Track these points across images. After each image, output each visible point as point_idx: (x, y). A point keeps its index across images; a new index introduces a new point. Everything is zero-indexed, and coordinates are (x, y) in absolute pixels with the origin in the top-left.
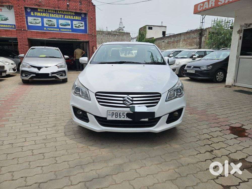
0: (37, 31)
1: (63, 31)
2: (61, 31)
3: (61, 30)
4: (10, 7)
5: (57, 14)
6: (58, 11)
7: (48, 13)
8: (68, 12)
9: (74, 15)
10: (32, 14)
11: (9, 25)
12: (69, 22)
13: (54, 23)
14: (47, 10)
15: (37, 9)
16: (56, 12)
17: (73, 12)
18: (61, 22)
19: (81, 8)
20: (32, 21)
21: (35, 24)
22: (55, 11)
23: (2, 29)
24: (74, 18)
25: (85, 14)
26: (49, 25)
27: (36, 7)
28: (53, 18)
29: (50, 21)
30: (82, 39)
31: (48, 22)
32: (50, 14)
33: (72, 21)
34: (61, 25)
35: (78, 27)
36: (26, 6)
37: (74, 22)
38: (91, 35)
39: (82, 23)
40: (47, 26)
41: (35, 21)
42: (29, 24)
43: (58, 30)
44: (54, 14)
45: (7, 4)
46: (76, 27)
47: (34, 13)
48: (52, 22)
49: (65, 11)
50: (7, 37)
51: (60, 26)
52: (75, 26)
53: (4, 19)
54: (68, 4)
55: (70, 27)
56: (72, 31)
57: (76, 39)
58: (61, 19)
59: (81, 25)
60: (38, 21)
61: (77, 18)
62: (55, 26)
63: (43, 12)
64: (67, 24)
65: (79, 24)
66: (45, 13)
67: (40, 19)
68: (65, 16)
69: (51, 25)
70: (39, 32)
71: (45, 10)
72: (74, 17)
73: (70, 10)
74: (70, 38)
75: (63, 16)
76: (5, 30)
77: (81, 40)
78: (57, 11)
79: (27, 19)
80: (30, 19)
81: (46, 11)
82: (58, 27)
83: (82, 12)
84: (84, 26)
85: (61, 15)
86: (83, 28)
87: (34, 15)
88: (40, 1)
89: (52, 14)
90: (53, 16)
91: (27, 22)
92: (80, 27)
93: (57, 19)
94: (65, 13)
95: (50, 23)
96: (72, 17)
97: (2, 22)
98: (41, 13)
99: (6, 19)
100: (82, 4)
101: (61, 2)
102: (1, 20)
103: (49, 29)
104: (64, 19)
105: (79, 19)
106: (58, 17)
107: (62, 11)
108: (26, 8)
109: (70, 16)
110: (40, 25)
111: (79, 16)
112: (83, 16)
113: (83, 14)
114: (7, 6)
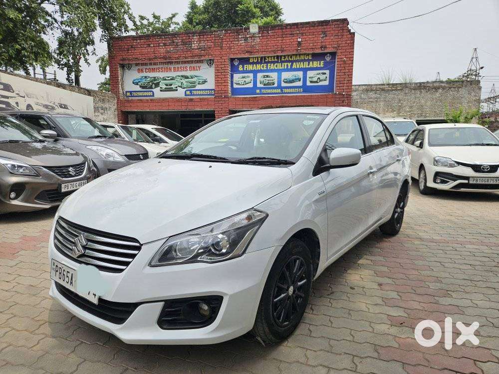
0: (244, 96)
1: (287, 93)
2: (284, 93)
3: (286, 90)
4: (210, 62)
5: (279, 63)
6: (283, 57)
7: (265, 62)
8: (300, 55)
9: (311, 60)
10: (241, 68)
11: (207, 90)
12: (300, 74)
13: (273, 80)
14: (265, 57)
15: (248, 59)
16: (279, 59)
17: (308, 55)
18: (286, 75)
19: (322, 44)
20: (240, 79)
21: (243, 85)
22: (278, 57)
23: (198, 97)
24: (311, 65)
25: (333, 54)
26: (265, 85)
27: (247, 56)
28: (272, 71)
29: (268, 76)
30: (320, 105)
31: (264, 79)
32: (269, 64)
33: (305, 70)
34: (285, 82)
35: (317, 82)
36: (233, 57)
37: (310, 74)
38: (340, 94)
39: (325, 74)
40: (262, 86)
41: (244, 79)
42: (235, 86)
43: (279, 91)
44: (274, 62)
45: (207, 58)
46: (311, 82)
47: (243, 67)
48: (271, 79)
49: (294, 55)
50: (201, 110)
51: (283, 85)
52: (311, 80)
53: (201, 81)
54: (300, 40)
55: (300, 84)
56: (304, 91)
58: (287, 70)
59: (322, 77)
60: (247, 80)
61: (316, 64)
62: (274, 84)
63: (257, 63)
64: (296, 79)
65: (318, 76)
66: (261, 63)
67: (251, 75)
68: (295, 63)
69: (268, 84)
70: (246, 98)
71: (262, 58)
72: (311, 63)
73: (303, 52)
75: (289, 64)
76: (201, 99)
78: (281, 56)
79: (232, 77)
80: (237, 77)
81: (262, 60)
82: (279, 87)
83: (326, 51)
84: (328, 78)
85: (286, 64)
86: (326, 83)
87: (244, 69)
88: (253, 44)
89: (272, 64)
90: (272, 67)
91: (232, 82)
92: (320, 81)
93: (279, 71)
94: (294, 58)
95: (266, 80)
96: (306, 65)
97: (198, 87)
98: (255, 65)
99: (205, 82)
100: (326, 36)
101: (288, 40)
102: (199, 84)
103: (264, 91)
104: (292, 70)
105: (319, 66)
106: (280, 68)
107: (288, 56)
108: (232, 60)
109: (302, 63)
110: (251, 85)
111: (320, 60)
112: (328, 59)
113: (328, 55)
114: (207, 61)
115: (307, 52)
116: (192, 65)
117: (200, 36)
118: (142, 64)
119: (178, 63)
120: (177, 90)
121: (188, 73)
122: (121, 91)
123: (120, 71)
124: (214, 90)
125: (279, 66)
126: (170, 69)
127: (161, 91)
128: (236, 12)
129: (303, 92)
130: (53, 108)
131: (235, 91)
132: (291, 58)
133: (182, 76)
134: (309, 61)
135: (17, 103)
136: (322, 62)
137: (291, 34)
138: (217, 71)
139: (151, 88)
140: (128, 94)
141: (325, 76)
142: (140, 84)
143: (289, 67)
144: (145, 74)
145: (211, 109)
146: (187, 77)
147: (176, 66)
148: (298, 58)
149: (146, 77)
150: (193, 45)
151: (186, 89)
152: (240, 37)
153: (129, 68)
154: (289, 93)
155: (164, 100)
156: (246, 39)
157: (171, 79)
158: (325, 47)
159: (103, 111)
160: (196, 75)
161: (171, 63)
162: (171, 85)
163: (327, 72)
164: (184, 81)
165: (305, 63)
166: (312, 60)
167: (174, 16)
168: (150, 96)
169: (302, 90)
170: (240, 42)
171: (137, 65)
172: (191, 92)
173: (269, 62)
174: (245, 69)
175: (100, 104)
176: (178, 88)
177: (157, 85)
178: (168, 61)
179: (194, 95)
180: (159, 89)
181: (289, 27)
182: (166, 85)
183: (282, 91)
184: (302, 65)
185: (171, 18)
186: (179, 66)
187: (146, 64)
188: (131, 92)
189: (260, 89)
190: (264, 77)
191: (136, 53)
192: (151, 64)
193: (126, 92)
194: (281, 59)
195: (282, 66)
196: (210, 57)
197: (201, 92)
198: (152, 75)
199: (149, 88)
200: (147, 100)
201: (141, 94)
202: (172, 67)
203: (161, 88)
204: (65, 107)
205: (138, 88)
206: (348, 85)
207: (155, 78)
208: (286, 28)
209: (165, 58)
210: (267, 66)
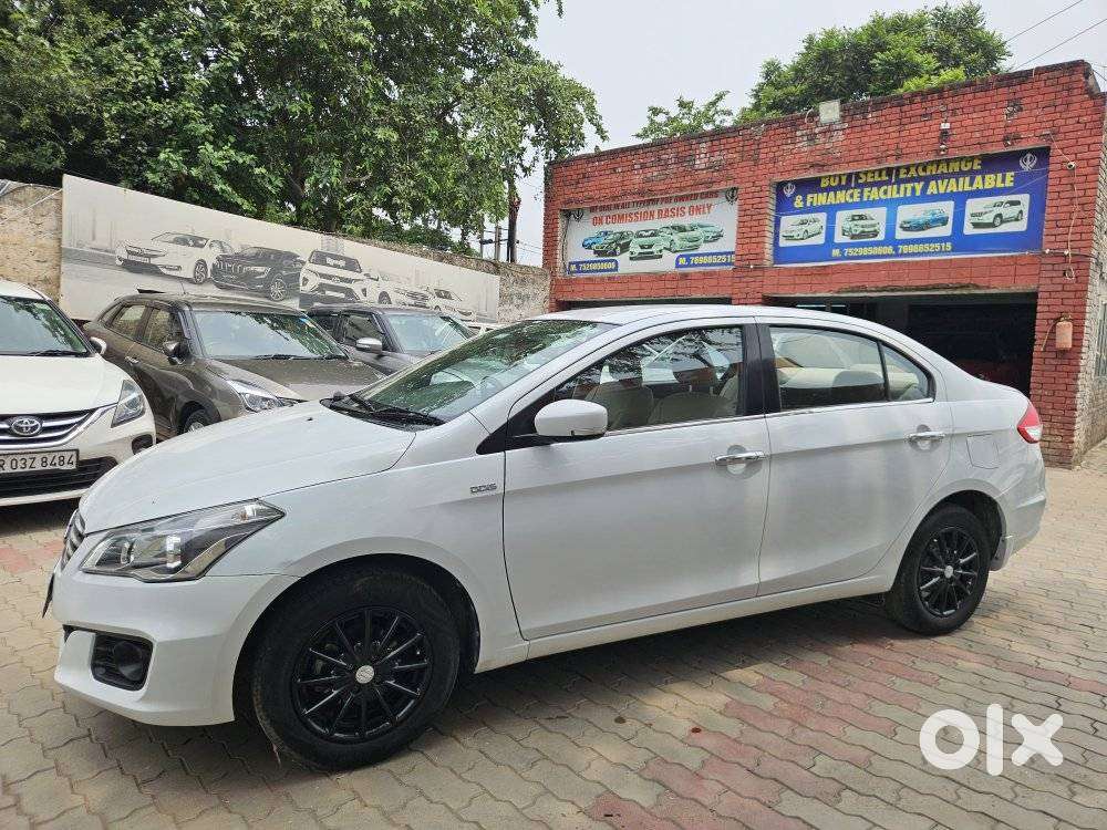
0: (800, 265)
1: (908, 255)
2: (902, 255)
3: (904, 249)
4: (732, 195)
5: (893, 184)
6: (903, 171)
7: (858, 186)
8: (948, 161)
9: (978, 172)
10: (798, 203)
11: (721, 254)
12: (947, 208)
13: (874, 226)
14: (857, 175)
15: (818, 180)
16: (892, 175)
17: (972, 159)
18: (907, 213)
19: (1009, 130)
20: (795, 228)
21: (803, 239)
22: (889, 171)
23: (702, 269)
24: (978, 183)
25: (1042, 154)
26: (853, 237)
27: (812, 174)
28: (873, 204)
29: (861, 217)
30: (995, 283)
31: (852, 224)
32: (866, 190)
33: (960, 199)
34: (905, 229)
35: (992, 225)
36: (779, 178)
37: (973, 205)
38: (1056, 255)
39: (1018, 203)
40: (847, 239)
41: (805, 227)
42: (783, 243)
43: (889, 250)
44: (879, 184)
45: (724, 186)
46: (976, 225)
47: (804, 200)
48: (873, 222)
49: (932, 163)
50: (704, 297)
51: (900, 234)
52: (976, 220)
53: (711, 235)
54: (946, 126)
55: (946, 231)
56: (955, 250)
57: (962, 287)
58: (913, 200)
59: (1009, 212)
60: (812, 228)
61: (991, 181)
62: (875, 234)
63: (840, 187)
64: (935, 221)
65: (997, 210)
66: (847, 187)
67: (822, 217)
68: (933, 183)
69: (863, 235)
71: (850, 176)
72: (979, 178)
73: (958, 153)
74: (931, 282)
75: (919, 187)
76: (704, 274)
77: (988, 287)
78: (898, 169)
79: (777, 223)
80: (788, 223)
81: (851, 181)
82: (890, 240)
83: (1017, 148)
84: (1026, 216)
85: (909, 186)
86: (1021, 226)
87: (805, 204)
88: (827, 146)
89: (875, 189)
90: (875, 194)
91: (777, 235)
92: (1002, 222)
93: (892, 205)
94: (932, 170)
95: (857, 228)
96: (964, 185)
97: (704, 248)
98: (832, 194)
99: (718, 236)
100: (1021, 110)
101: (914, 129)
102: (705, 241)
103: (850, 251)
104: (925, 198)
105: (1002, 185)
106: (895, 196)
107: (917, 166)
108: (780, 186)
109: (953, 181)
110: (820, 240)
111: (1004, 171)
112: (1027, 165)
113: (1029, 156)
114: (727, 191)
115: (968, 153)
116: (695, 203)
117: (712, 141)
118: (603, 208)
119: (667, 200)
120: (661, 256)
121: (686, 220)
122: (559, 263)
123: (560, 224)
124: (733, 253)
125: (892, 192)
126: (652, 215)
127: (631, 259)
128: (869, 69)
129: (952, 250)
130: (424, 298)
131: (780, 254)
132: (924, 170)
133: (673, 228)
134: (972, 174)
135: (364, 290)
136: (1009, 176)
137: (925, 116)
138: (743, 213)
139: (614, 254)
140: (573, 268)
141: (1016, 209)
142: (594, 247)
143: (918, 193)
144: (605, 227)
145: (723, 294)
146: (682, 229)
147: (664, 207)
148: (943, 169)
149: (606, 233)
150: (698, 162)
151: (679, 254)
152: (798, 133)
153: (579, 215)
154: (914, 254)
155: (632, 277)
156: (812, 138)
157: (653, 235)
158: (1017, 138)
159: (520, 301)
160: (701, 222)
161: (654, 201)
162: (650, 247)
163: (1025, 199)
164: (676, 237)
165: (961, 179)
166: (982, 172)
167: (720, 97)
168: (611, 270)
169: (949, 245)
170: (799, 145)
171: (593, 209)
172: (688, 260)
173: (866, 184)
174: (808, 204)
175: (516, 289)
176: (665, 253)
177: (625, 247)
178: (648, 198)
179: (694, 265)
180: (627, 255)
181: (918, 99)
182: (642, 247)
183: (896, 249)
184: (952, 186)
185: (714, 104)
186: (669, 206)
187: (608, 208)
188: (577, 264)
189: (842, 246)
190: (853, 220)
191: (590, 188)
192: (617, 207)
193: (570, 263)
194: (897, 175)
195: (898, 192)
196: (731, 185)
197: (710, 260)
198: (618, 228)
199: (610, 255)
200: (602, 279)
201: (594, 266)
202: (655, 208)
203: (632, 253)
204: (446, 295)
205: (590, 255)
206: (1078, 229)
207: (622, 233)
208: (911, 103)
209: (641, 193)
210: (862, 193)
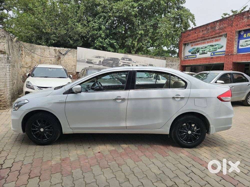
10: (245, 36)
11: (223, 51)
21: (246, 46)
27: (248, 28)
36: (238, 30)
41: (247, 43)
42: (240, 47)
47: (247, 35)
50: (217, 63)
53: (220, 47)
60: (249, 43)
76: (217, 57)
79: (239, 42)
80: (242, 42)
91: (238, 45)
97: (218, 50)
99: (222, 47)
102: (218, 48)
108: (240, 32)
116: (216, 39)
117: (220, 22)
119: (209, 39)
121: (213, 44)
122: (183, 56)
123: (183, 47)
126: (205, 43)
127: (200, 54)
131: (239, 50)
133: (210, 46)
135: (132, 65)
138: (228, 40)
139: (196, 53)
140: (186, 57)
142: (191, 52)
145: (221, 62)
146: (213, 46)
149: (194, 48)
150: (216, 28)
151: (211, 52)
152: (244, 17)
153: (188, 44)
156: (248, 18)
157: (205, 48)
159: (171, 66)
160: (218, 44)
161: (206, 39)
162: (204, 51)
164: (211, 48)
168: (195, 57)
170: (244, 20)
171: (191, 43)
172: (214, 54)
175: (170, 63)
176: (208, 52)
177: (198, 52)
178: (204, 39)
179: (215, 55)
180: (199, 53)
182: (202, 51)
186: (209, 40)
187: (194, 42)
188: (187, 56)
191: (190, 38)
192: (196, 42)
193: (186, 56)
197: (219, 53)
198: (197, 47)
199: (195, 54)
200: (192, 60)
201: (191, 57)
202: (206, 41)
203: (200, 53)
204: (152, 65)
205: (190, 54)
207: (198, 48)
209: (202, 38)
